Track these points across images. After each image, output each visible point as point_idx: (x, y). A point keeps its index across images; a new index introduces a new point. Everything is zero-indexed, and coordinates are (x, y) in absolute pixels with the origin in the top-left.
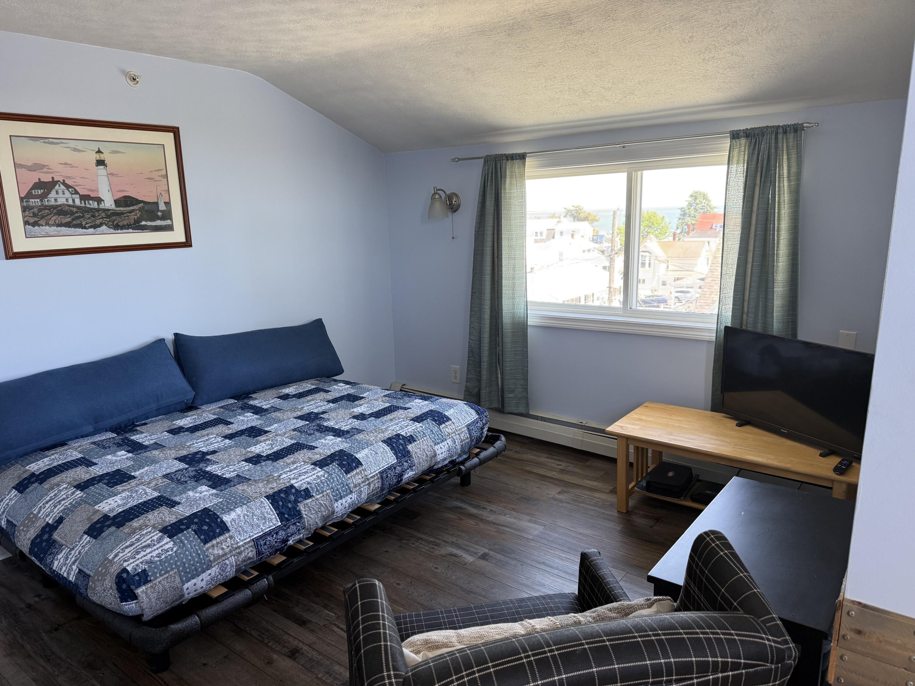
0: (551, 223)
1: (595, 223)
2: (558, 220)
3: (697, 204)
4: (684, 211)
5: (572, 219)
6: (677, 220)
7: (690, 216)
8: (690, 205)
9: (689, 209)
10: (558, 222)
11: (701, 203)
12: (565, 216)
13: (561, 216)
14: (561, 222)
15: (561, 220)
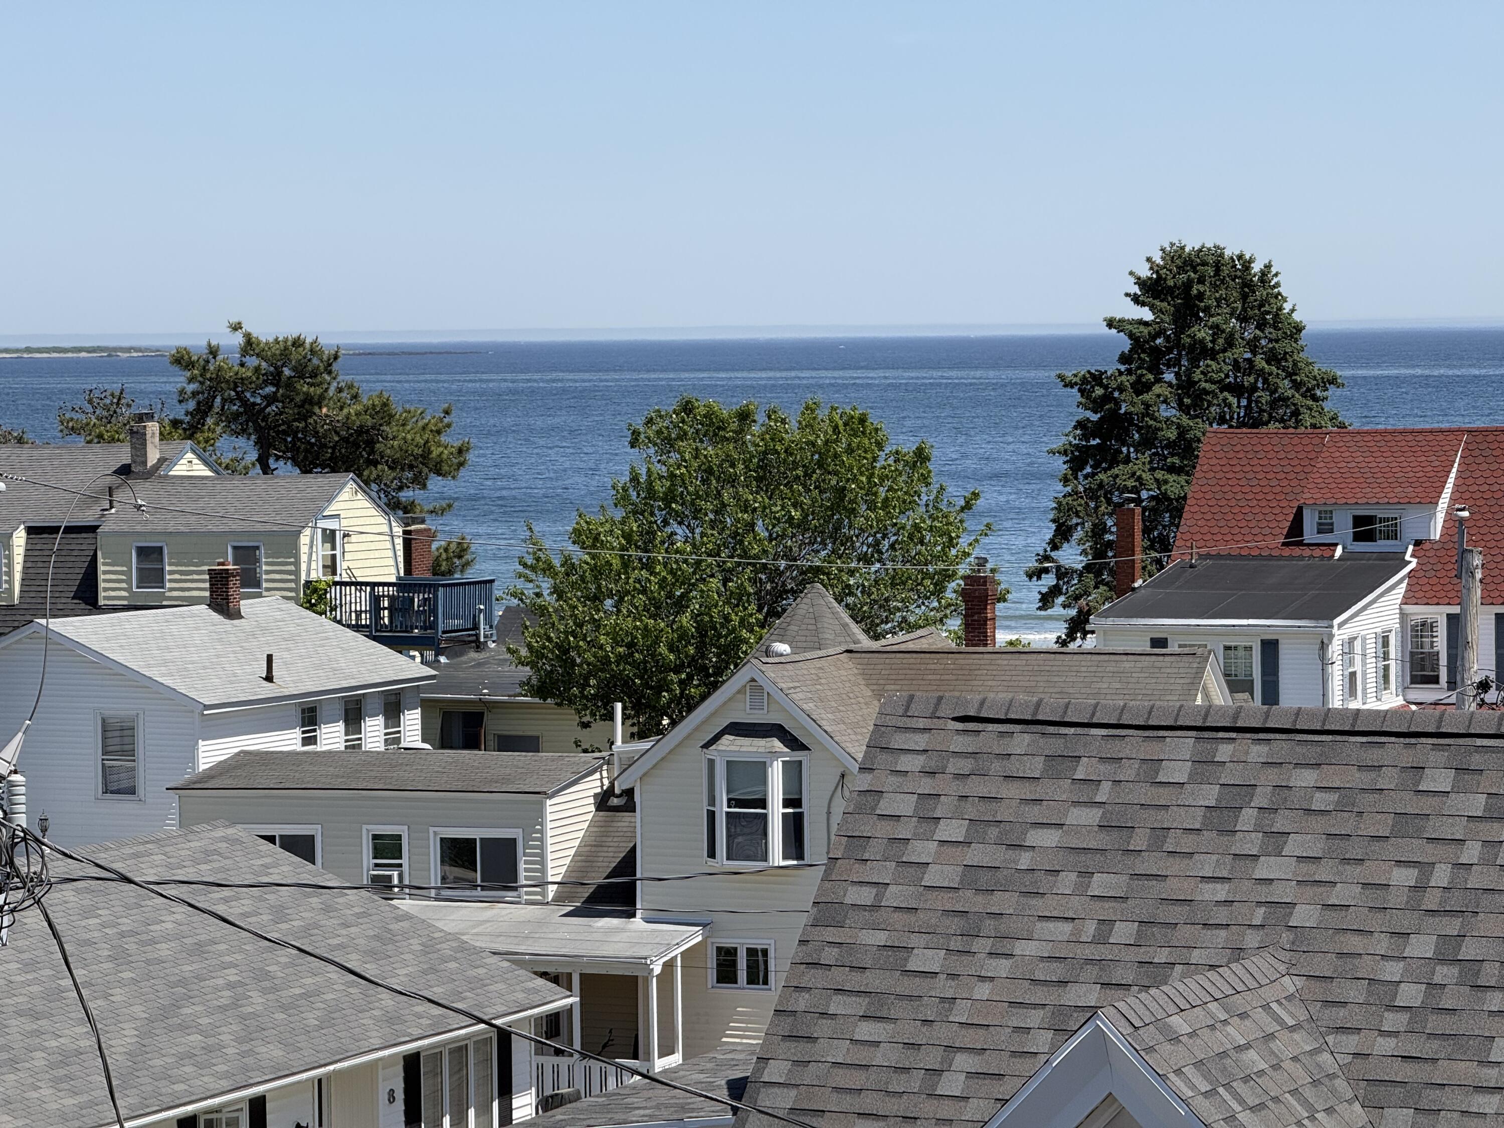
2: (123, 454)
3: (1200, 351)
4: (1107, 398)
5: (246, 449)
7: (1147, 443)
9: (1141, 387)
10: (124, 471)
11: (1230, 343)
12: (189, 427)
13: (153, 428)
14: (149, 474)
15: (153, 456)
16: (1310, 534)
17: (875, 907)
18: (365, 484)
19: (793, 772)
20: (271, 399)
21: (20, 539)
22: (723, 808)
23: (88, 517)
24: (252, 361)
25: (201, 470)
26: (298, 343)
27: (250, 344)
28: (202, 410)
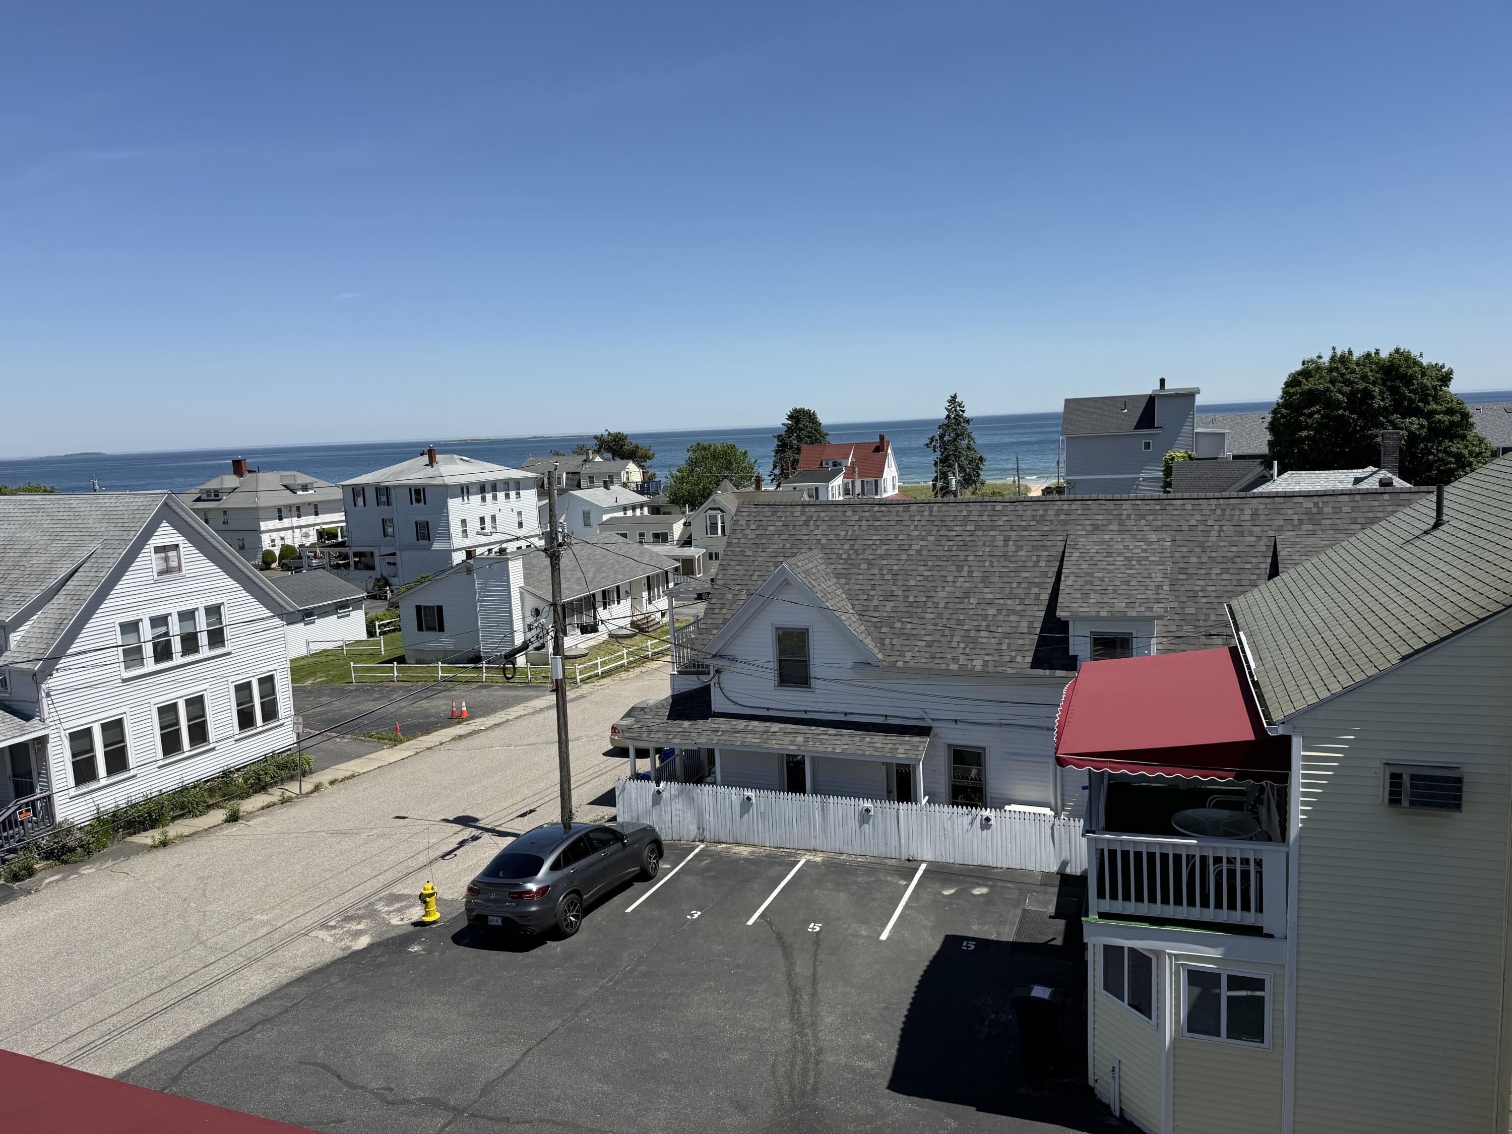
0: (573, 462)
1: (649, 462)
2: (585, 457)
3: (801, 430)
4: (783, 439)
5: (610, 455)
6: (773, 454)
7: (791, 449)
8: (790, 430)
9: (789, 437)
10: (585, 461)
11: (807, 427)
12: (598, 452)
13: (590, 451)
14: (590, 461)
15: (591, 457)
16: (824, 466)
17: (738, 543)
18: (634, 462)
19: (722, 517)
20: (614, 445)
21: (564, 475)
22: (709, 525)
23: (578, 470)
24: (610, 437)
25: (601, 460)
26: (619, 433)
27: (609, 434)
28: (600, 448)
